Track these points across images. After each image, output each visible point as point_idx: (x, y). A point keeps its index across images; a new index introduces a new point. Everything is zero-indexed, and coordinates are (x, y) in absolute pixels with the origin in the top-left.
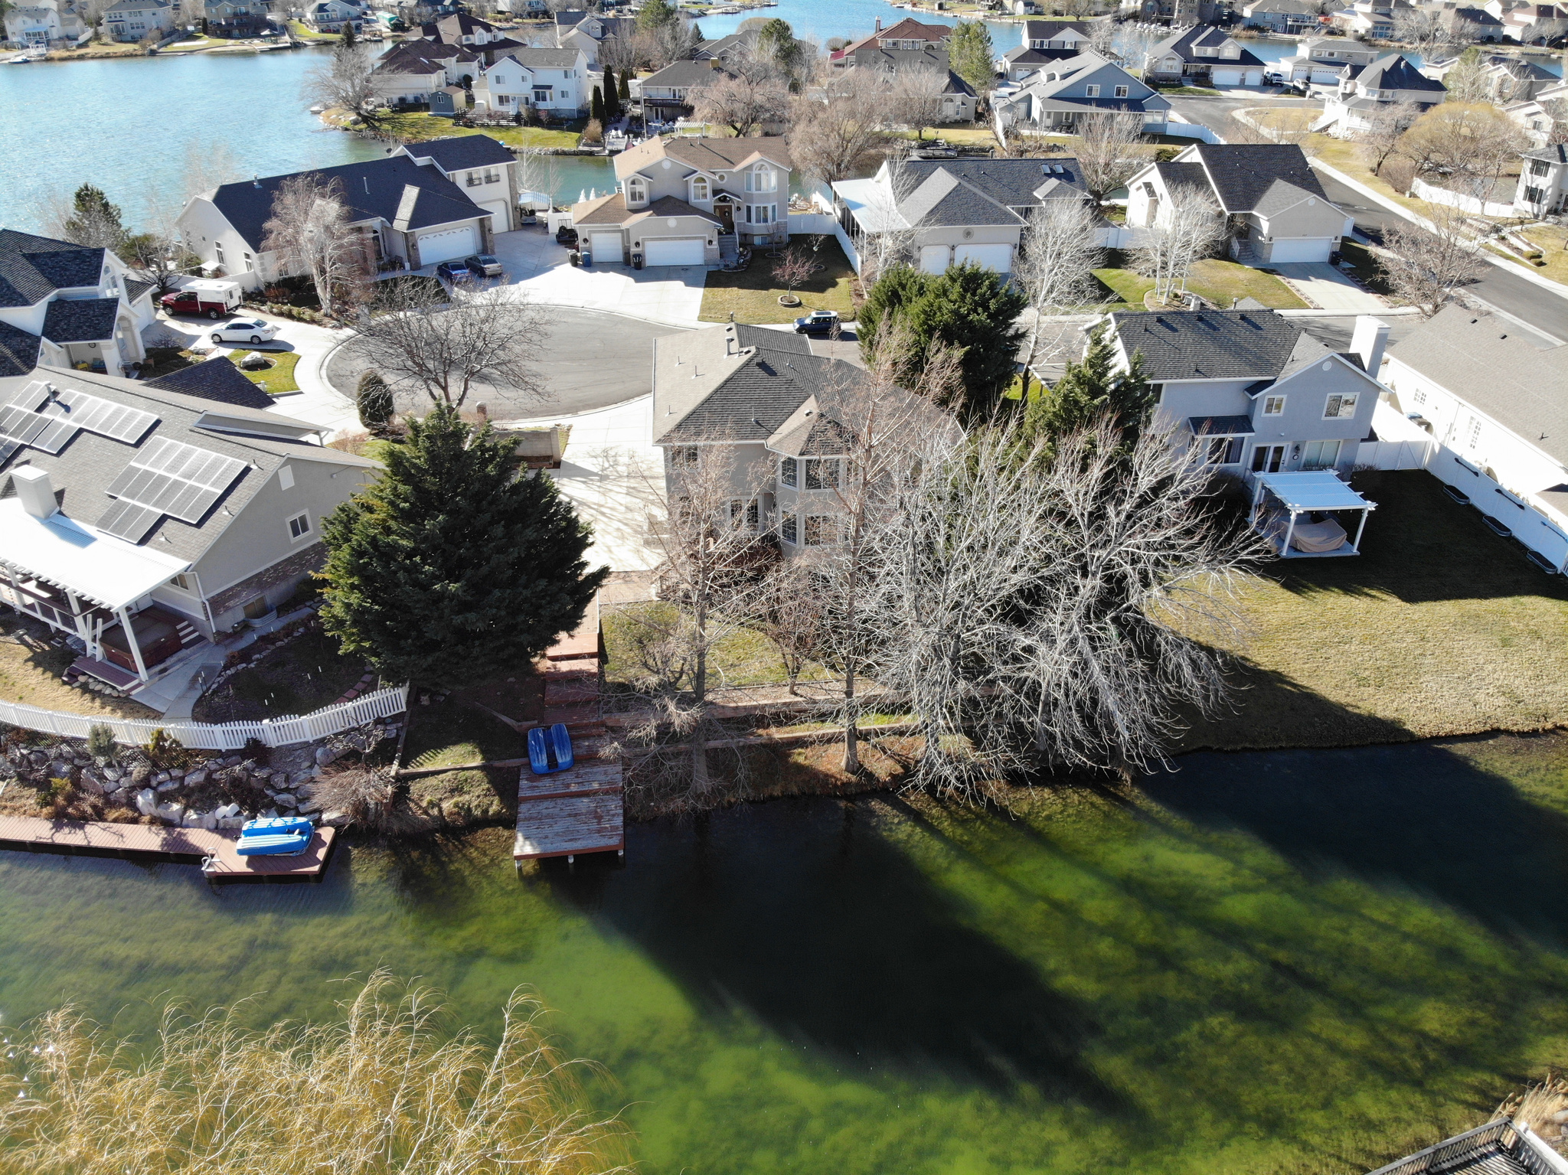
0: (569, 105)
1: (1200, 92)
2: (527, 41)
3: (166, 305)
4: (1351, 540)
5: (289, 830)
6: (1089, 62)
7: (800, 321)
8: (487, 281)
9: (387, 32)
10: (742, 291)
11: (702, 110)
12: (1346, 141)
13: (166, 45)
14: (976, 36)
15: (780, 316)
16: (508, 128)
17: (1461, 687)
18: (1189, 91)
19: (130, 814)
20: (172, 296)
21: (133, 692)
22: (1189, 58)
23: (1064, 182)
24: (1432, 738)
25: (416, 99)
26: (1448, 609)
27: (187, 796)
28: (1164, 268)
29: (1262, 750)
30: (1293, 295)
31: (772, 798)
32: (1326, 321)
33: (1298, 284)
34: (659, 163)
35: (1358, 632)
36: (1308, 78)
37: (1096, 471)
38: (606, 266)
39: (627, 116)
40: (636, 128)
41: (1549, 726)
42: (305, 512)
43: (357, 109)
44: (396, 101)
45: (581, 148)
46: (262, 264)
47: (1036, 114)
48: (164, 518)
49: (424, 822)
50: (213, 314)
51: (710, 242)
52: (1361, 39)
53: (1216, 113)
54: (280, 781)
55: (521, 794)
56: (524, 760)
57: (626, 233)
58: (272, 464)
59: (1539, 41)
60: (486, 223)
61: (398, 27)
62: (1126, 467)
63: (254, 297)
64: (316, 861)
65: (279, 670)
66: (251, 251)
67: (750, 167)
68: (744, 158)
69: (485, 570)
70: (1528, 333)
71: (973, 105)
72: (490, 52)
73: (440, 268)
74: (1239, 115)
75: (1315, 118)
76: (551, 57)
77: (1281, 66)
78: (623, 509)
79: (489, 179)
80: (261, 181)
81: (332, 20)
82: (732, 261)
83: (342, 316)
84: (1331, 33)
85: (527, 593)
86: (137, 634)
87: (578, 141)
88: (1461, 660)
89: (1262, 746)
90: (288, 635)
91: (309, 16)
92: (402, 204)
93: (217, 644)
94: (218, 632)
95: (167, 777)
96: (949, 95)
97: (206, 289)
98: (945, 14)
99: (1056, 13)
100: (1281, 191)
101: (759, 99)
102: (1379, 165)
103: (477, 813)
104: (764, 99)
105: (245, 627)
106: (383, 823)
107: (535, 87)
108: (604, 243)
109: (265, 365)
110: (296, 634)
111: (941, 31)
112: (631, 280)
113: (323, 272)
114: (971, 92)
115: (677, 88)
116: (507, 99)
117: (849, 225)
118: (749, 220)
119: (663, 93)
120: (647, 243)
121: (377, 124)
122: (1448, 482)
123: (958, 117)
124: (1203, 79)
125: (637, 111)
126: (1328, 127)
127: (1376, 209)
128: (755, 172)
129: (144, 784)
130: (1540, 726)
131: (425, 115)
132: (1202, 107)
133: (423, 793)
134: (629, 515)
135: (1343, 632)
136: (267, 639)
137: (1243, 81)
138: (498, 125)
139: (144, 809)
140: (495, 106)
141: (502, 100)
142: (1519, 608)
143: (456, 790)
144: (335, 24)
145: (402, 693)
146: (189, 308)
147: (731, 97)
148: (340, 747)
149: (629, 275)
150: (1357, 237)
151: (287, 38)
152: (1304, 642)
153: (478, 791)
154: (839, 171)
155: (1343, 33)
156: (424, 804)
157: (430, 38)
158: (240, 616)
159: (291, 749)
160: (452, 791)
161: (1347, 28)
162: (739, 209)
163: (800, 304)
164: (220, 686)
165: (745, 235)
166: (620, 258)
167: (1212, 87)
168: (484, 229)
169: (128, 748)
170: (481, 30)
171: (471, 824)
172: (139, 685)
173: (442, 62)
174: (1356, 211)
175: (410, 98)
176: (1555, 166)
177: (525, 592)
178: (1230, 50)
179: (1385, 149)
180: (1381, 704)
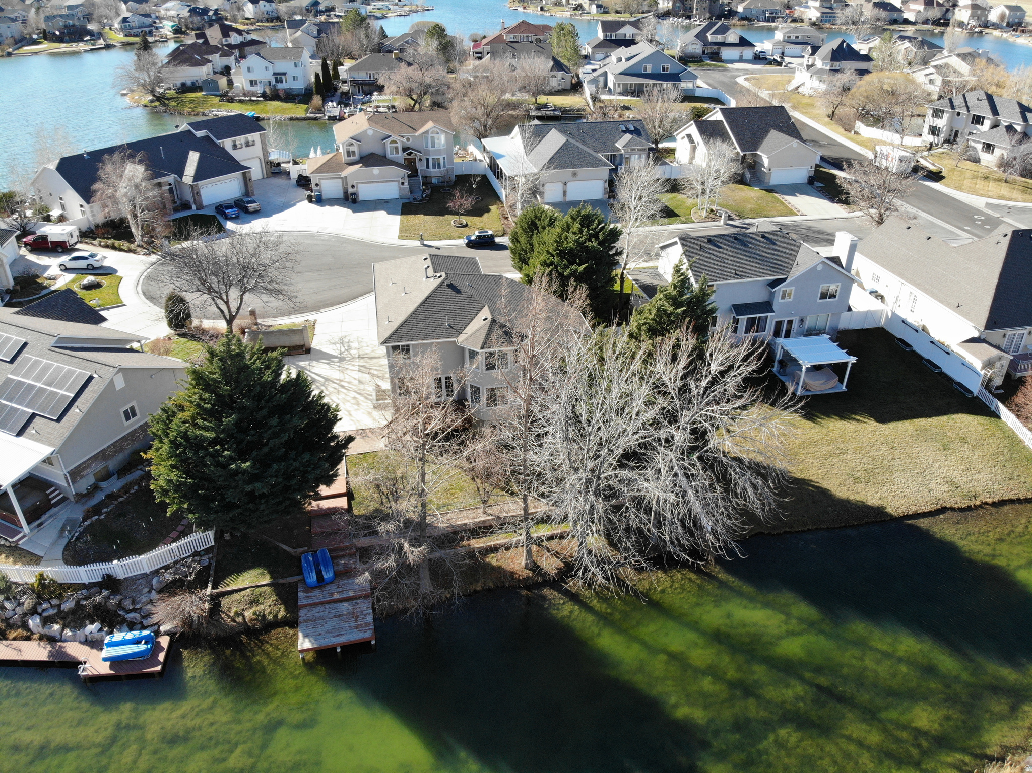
0: (299, 85)
1: (715, 66)
2: (267, 40)
3: (26, 244)
4: (841, 381)
5: (137, 641)
6: (643, 50)
7: (468, 237)
8: (250, 216)
9: (170, 34)
10: (426, 217)
11: (390, 88)
12: (811, 96)
13: (18, 49)
14: (568, 32)
15: (453, 234)
16: (257, 102)
17: (920, 480)
18: (707, 65)
19: (25, 633)
20: (30, 238)
21: (20, 543)
22: (706, 43)
23: (635, 137)
24: (904, 516)
25: (193, 83)
26: (907, 426)
27: (63, 619)
28: (703, 193)
29: (797, 532)
30: (786, 207)
31: (476, 592)
32: (809, 224)
33: (789, 199)
34: (365, 131)
35: (851, 446)
36: (783, 54)
37: (683, 362)
38: (332, 202)
39: (339, 91)
40: (345, 100)
41: (978, 503)
42: (134, 403)
43: (152, 92)
44: (179, 85)
45: (309, 115)
46: (92, 212)
47: (610, 84)
48: (33, 416)
49: (233, 628)
50: (59, 249)
51: (403, 184)
52: (814, 24)
53: (726, 80)
54: (128, 604)
55: (300, 603)
56: (300, 577)
57: (344, 180)
58: (108, 373)
59: (926, 22)
60: (248, 175)
61: (178, 31)
62: (701, 356)
63: (87, 234)
64: (158, 663)
65: (122, 519)
66: (84, 203)
67: (427, 132)
68: (422, 126)
69: (266, 450)
70: (938, 226)
71: (570, 79)
72: (243, 49)
73: (217, 208)
74: (740, 80)
75: (790, 81)
76: (284, 53)
77: (764, 46)
78: (356, 382)
79: (248, 144)
80: (89, 153)
81: (132, 28)
82: (418, 196)
83: (150, 247)
84: (794, 20)
85: (296, 464)
86: (19, 500)
87: (307, 110)
88: (918, 461)
89: (796, 530)
90: (126, 493)
91: (117, 26)
92: (188, 165)
93: (77, 502)
94: (77, 494)
95: (49, 605)
96: (554, 73)
97: (54, 232)
98: (546, 14)
99: (617, 12)
100: (774, 137)
101: (428, 80)
102: (833, 113)
103: (270, 618)
104: (431, 80)
105: (95, 488)
106: (204, 630)
107: (275, 74)
108: (330, 186)
109: (97, 286)
110: (132, 491)
111: (545, 28)
112: (350, 211)
113: (135, 216)
114: (567, 70)
115: (372, 72)
116: (256, 82)
117: (494, 167)
118: (428, 167)
119: (362, 76)
120: (360, 186)
121: (167, 102)
122: (899, 336)
123: (560, 88)
124: (715, 56)
125: (345, 88)
126: (798, 87)
127: (833, 143)
128: (430, 135)
129: (33, 612)
130: (972, 503)
131: (199, 94)
132: (717, 76)
133: (231, 606)
134: (362, 387)
135: (842, 446)
136: (111, 497)
137: (741, 57)
138: (251, 101)
139: (34, 630)
140: (248, 87)
141: (252, 83)
142: (952, 422)
143: (254, 602)
144: (135, 30)
145: (211, 534)
146: (43, 246)
147: (410, 79)
148: (169, 577)
149: (348, 208)
150: (823, 164)
151: (101, 41)
152: (817, 455)
153: (269, 602)
154: (485, 130)
155: (802, 21)
156: (232, 614)
157: (200, 41)
158: (92, 480)
159: (135, 579)
160: (251, 603)
161: (804, 17)
162: (421, 160)
163: (466, 225)
164: (81, 534)
165: (426, 177)
166: (342, 196)
167: (722, 61)
168: (246, 180)
169: (20, 585)
170: (236, 35)
171: (268, 626)
172: (24, 537)
173: (210, 57)
174: (821, 146)
175: (189, 83)
176: (948, 112)
177: (294, 464)
178: (732, 37)
179: (836, 103)
180: (871, 496)
